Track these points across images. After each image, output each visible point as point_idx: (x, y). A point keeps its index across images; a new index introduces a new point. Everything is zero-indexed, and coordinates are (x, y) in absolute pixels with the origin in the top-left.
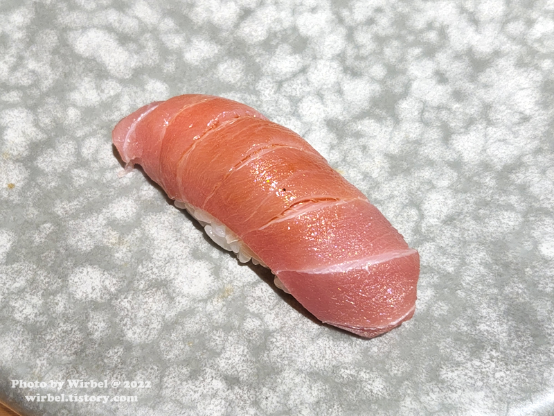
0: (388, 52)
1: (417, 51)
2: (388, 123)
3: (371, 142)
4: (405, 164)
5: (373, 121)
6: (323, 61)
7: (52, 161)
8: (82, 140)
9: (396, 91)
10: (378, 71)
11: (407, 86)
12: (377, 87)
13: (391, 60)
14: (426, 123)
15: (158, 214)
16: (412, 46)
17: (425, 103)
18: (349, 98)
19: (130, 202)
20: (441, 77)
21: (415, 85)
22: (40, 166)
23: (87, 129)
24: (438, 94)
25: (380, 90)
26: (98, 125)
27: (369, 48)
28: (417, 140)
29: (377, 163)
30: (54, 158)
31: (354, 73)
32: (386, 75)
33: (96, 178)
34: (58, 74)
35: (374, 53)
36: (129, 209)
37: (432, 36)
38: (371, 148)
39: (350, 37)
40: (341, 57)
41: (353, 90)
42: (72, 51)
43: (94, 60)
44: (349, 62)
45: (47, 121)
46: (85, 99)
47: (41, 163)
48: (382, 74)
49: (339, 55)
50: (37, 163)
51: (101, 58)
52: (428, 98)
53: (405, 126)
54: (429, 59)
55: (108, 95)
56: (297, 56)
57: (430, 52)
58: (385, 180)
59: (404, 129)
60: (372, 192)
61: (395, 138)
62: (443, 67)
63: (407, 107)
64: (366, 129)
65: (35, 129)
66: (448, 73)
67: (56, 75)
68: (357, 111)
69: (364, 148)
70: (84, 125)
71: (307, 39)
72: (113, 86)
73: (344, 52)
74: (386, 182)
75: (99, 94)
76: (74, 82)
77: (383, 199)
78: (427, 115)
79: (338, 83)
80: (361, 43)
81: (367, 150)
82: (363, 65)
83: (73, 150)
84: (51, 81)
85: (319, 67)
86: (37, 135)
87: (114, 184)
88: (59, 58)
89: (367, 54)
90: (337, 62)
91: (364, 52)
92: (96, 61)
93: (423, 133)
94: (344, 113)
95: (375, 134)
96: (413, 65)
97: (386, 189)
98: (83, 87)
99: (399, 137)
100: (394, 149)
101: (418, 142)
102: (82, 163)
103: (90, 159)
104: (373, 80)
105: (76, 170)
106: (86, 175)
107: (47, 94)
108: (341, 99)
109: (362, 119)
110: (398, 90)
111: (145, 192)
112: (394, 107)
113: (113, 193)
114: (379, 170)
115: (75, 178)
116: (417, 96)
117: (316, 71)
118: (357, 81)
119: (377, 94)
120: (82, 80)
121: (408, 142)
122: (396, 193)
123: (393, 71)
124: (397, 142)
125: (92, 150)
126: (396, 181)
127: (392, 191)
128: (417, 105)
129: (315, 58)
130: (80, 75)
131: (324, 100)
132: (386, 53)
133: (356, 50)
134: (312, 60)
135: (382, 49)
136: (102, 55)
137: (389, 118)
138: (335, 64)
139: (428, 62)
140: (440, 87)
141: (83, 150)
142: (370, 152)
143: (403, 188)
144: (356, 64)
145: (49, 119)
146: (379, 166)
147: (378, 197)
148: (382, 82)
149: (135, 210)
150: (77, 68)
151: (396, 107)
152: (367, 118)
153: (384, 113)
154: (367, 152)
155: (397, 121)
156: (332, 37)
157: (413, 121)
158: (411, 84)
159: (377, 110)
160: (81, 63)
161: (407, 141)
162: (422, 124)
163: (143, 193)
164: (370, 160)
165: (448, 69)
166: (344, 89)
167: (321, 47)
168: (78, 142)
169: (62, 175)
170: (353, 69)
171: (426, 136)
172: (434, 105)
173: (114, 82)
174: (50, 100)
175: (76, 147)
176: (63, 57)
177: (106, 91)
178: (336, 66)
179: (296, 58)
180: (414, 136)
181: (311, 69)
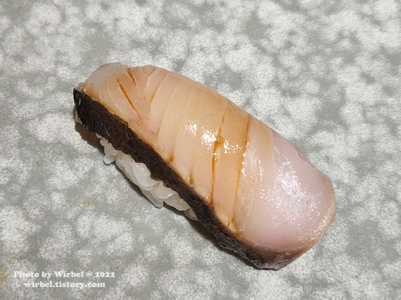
0: (314, 67)
1: (338, 61)
2: (339, 130)
3: (332, 151)
4: (368, 163)
5: (325, 132)
6: (262, 90)
7: (53, 248)
8: (75, 221)
9: (334, 100)
10: (312, 86)
11: (342, 93)
12: (317, 101)
13: (320, 74)
14: (371, 122)
15: (169, 271)
16: (332, 58)
17: (363, 104)
18: (297, 118)
19: (139, 267)
20: (368, 79)
21: (348, 91)
22: (44, 257)
23: (75, 209)
24: (371, 93)
25: (321, 103)
26: (84, 203)
27: (296, 68)
28: (370, 139)
29: (344, 169)
30: (55, 246)
31: (293, 94)
32: (321, 87)
33: (100, 253)
34: (30, 165)
35: (302, 72)
36: (141, 274)
37: (346, 44)
38: (334, 157)
39: (276, 63)
40: (275, 83)
41: (298, 109)
42: (36, 139)
43: (59, 143)
44: (284, 85)
45: (36, 212)
46: (64, 182)
47: (44, 254)
48: (317, 88)
49: (273, 81)
50: (40, 254)
51: (65, 139)
52: (363, 99)
53: (355, 129)
54: (352, 65)
55: (84, 172)
56: (238, 92)
57: (349, 58)
58: (357, 183)
59: (355, 132)
60: (350, 197)
61: (351, 143)
62: (366, 69)
63: (349, 112)
64: (322, 141)
65: (27, 223)
66: (372, 73)
67: (29, 166)
68: (307, 127)
69: (328, 159)
70: (71, 206)
71: (241, 74)
72: (85, 162)
73: (277, 78)
74: (358, 185)
75: (74, 173)
76: (48, 168)
77: (362, 200)
78: (369, 115)
79: (283, 106)
80: (288, 66)
81: (330, 159)
82: (297, 85)
83: (70, 233)
84: (26, 173)
85: (260, 96)
86: (31, 228)
87: (118, 254)
88: (26, 150)
89: (297, 74)
90: (274, 87)
91: (293, 73)
92: (61, 143)
93: (372, 131)
94: (298, 132)
95: (332, 144)
96: (339, 74)
97: (361, 190)
98: (58, 171)
99: (353, 140)
100: (354, 153)
101: (371, 141)
102: (82, 243)
103: (88, 238)
104: (311, 95)
105: (79, 251)
106: (90, 254)
107: (27, 187)
108: (290, 120)
109: (315, 133)
110: (336, 99)
111: (150, 254)
112: (339, 115)
113: (121, 263)
114: (348, 175)
115: (81, 259)
116: (354, 100)
117: (259, 101)
118: (298, 100)
119: (319, 107)
120: (55, 164)
121: (363, 143)
122: (371, 191)
123: (325, 83)
124: (353, 146)
125: (87, 228)
126: (366, 181)
127: (367, 191)
128: (357, 107)
129: (253, 89)
130: (51, 160)
131: (276, 125)
132: (313, 69)
133: (286, 73)
134: (252, 92)
135: (308, 66)
136: (65, 136)
137: (338, 126)
138: (273, 90)
139: (351, 68)
140: (370, 87)
141: (79, 230)
142: (334, 161)
143: (374, 185)
144: (291, 85)
145: (37, 209)
146: (347, 172)
147: (356, 199)
148: (319, 95)
149: (146, 274)
150: (46, 155)
151: (340, 114)
152: (319, 130)
153: (332, 123)
154: (332, 161)
155: (346, 127)
156: (261, 67)
157: (360, 123)
158: (344, 91)
159: (325, 122)
160: (48, 149)
161: (361, 142)
162: (369, 124)
163: (149, 255)
164: (337, 168)
165: (371, 69)
166: (290, 110)
167: (255, 77)
168: (71, 223)
169: (68, 260)
170: (290, 90)
171: (376, 133)
172: (371, 104)
173: (85, 158)
174: (32, 191)
175: (72, 229)
176: (30, 147)
177: (81, 169)
178: (274, 92)
179: (237, 94)
180: (366, 136)
181: (255, 100)
